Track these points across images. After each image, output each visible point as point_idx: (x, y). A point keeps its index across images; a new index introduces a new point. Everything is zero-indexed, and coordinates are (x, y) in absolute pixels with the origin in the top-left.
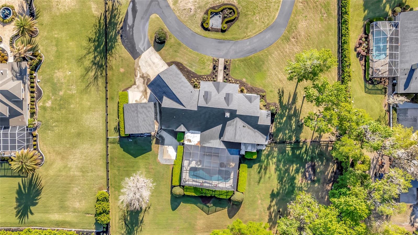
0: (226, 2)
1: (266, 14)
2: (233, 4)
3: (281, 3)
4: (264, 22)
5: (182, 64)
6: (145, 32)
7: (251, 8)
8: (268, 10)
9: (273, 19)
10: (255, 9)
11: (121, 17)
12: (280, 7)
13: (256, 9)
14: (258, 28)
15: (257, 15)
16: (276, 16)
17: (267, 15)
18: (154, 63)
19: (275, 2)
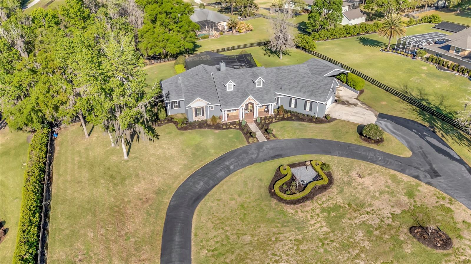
0: (308, 203)
1: (218, 215)
2: (292, 206)
3: (193, 243)
4: (216, 202)
5: (316, 123)
6: (399, 136)
7: (252, 212)
8: (218, 222)
9: (200, 211)
10: (245, 214)
11: (450, 141)
12: (192, 235)
13: (242, 215)
14: (224, 190)
15: (236, 207)
16: (195, 217)
17: (215, 214)
18: (352, 115)
19: (207, 241)
